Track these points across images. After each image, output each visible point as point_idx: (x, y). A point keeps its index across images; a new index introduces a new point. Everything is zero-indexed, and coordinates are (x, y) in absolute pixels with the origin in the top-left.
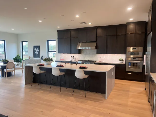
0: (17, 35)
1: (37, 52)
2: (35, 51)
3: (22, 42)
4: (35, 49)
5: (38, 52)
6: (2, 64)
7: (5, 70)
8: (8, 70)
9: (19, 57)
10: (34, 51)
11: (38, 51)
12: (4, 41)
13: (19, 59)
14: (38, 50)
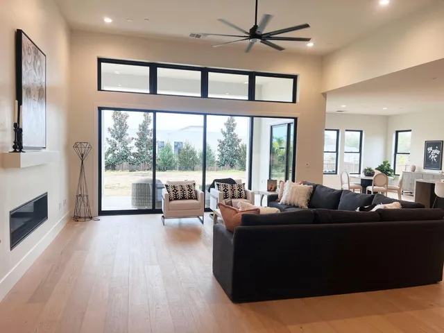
0: (386, 119)
1: (433, 157)
2: (430, 154)
3: (397, 132)
4: (430, 149)
5: (436, 156)
6: (363, 176)
7: (370, 188)
8: (375, 187)
9: (389, 165)
10: (427, 155)
11: (436, 154)
12: (361, 132)
13: (389, 171)
14: (438, 152)
